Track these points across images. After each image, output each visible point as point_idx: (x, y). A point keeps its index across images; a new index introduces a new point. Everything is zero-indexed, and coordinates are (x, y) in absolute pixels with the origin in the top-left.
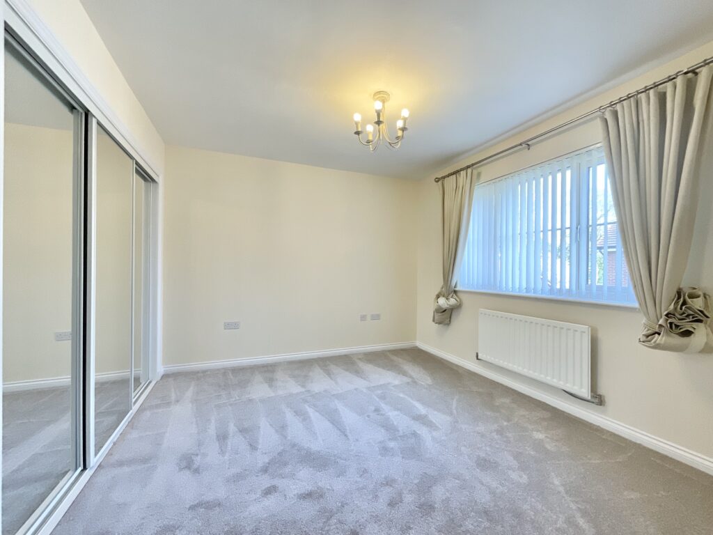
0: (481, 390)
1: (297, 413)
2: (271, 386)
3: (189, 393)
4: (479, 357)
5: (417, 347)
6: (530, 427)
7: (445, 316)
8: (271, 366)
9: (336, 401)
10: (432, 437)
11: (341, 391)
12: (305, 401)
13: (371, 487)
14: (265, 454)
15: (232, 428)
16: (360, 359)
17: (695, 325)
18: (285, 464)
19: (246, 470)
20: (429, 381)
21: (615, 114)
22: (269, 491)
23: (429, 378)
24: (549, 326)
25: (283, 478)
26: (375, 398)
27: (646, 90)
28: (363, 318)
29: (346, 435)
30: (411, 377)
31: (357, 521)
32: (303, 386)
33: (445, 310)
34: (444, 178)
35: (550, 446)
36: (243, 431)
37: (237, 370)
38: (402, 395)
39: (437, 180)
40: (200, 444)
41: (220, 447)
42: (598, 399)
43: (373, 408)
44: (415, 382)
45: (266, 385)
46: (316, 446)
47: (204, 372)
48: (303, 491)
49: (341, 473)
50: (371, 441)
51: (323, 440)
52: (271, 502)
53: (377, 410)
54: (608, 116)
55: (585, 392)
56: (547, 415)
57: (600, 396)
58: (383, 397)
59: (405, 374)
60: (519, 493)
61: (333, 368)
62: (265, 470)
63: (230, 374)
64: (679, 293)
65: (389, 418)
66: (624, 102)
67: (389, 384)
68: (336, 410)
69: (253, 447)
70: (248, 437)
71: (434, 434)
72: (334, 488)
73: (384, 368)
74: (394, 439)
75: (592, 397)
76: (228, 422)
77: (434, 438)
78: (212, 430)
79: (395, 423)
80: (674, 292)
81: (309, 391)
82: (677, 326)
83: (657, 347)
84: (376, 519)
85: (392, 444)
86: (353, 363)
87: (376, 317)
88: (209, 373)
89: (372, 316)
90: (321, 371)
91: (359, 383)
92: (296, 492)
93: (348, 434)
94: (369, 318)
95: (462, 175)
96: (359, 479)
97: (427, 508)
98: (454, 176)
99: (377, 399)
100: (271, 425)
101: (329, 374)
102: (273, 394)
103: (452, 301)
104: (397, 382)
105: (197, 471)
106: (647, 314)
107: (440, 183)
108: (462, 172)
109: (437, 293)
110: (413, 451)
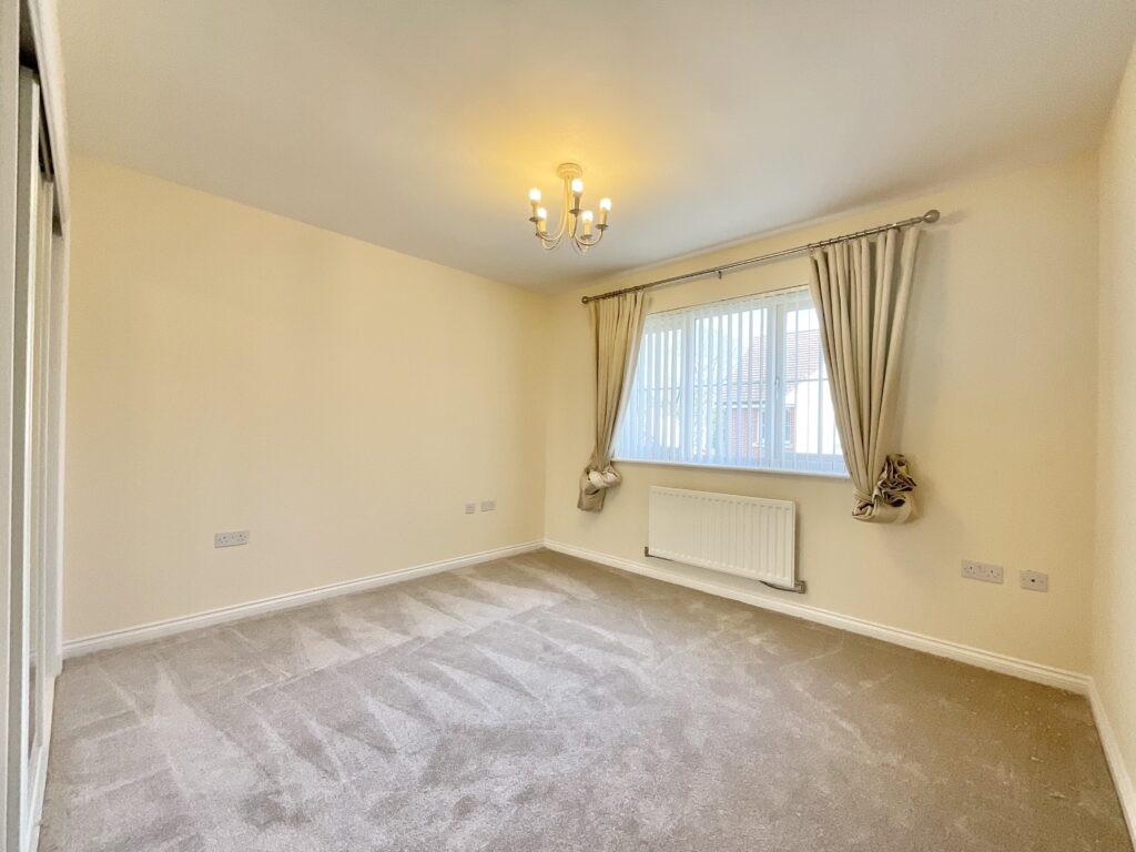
0: (662, 597)
1: (427, 676)
2: (343, 642)
3: (166, 686)
4: (650, 553)
5: (544, 548)
6: (742, 632)
7: (595, 499)
8: (319, 607)
9: (478, 647)
10: (643, 669)
11: (474, 630)
12: (427, 656)
13: (609, 754)
14: (415, 753)
15: (318, 730)
16: (471, 576)
17: (906, 494)
18: (461, 761)
19: (397, 790)
20: (593, 595)
21: (826, 256)
22: (465, 809)
23: (589, 591)
24: (754, 505)
25: (473, 781)
26: (534, 631)
27: (857, 237)
28: (470, 509)
29: (527, 694)
30: (563, 592)
31: (622, 805)
32: (405, 632)
33: (597, 491)
34: (597, 298)
35: (771, 649)
36: (343, 729)
37: (252, 625)
38: (569, 621)
39: (586, 301)
40: (268, 772)
41: (319, 767)
42: (801, 587)
43: (541, 647)
44: (574, 599)
45: (330, 642)
46: (492, 719)
47: (171, 639)
48: (517, 790)
49: (557, 748)
50: (567, 693)
51: (499, 709)
52: (477, 822)
53: (547, 648)
54: (818, 256)
55: (788, 581)
56: (748, 615)
57: (803, 582)
58: (544, 628)
59: (552, 589)
60: (774, 710)
61: (435, 595)
62: (431, 778)
63: (239, 635)
64: (888, 460)
65: (571, 656)
66: (836, 245)
67: (539, 607)
68: (486, 661)
69: (387, 751)
70: (362, 736)
71: (644, 664)
72: (562, 771)
73: (516, 584)
74: (597, 682)
75: (796, 585)
76: (301, 721)
77: (646, 671)
78: (276, 742)
79: (584, 660)
80: (884, 460)
81: (419, 638)
82: (889, 496)
83: (872, 519)
84: (643, 793)
85: (600, 691)
86: (465, 584)
87: (488, 506)
88: (185, 640)
89: (483, 505)
90: (420, 604)
91: (493, 614)
92: (508, 795)
93: (529, 690)
94: (478, 508)
95: (628, 300)
96: (588, 750)
97: (691, 759)
98: (616, 298)
99: (538, 633)
100: (390, 706)
101: (436, 606)
102: (356, 655)
103: (610, 477)
104: (550, 603)
105: (298, 819)
106: (858, 485)
107: (592, 304)
108: (628, 295)
109: (586, 466)
110: (632, 694)
